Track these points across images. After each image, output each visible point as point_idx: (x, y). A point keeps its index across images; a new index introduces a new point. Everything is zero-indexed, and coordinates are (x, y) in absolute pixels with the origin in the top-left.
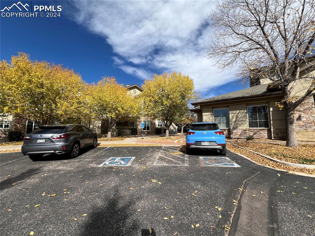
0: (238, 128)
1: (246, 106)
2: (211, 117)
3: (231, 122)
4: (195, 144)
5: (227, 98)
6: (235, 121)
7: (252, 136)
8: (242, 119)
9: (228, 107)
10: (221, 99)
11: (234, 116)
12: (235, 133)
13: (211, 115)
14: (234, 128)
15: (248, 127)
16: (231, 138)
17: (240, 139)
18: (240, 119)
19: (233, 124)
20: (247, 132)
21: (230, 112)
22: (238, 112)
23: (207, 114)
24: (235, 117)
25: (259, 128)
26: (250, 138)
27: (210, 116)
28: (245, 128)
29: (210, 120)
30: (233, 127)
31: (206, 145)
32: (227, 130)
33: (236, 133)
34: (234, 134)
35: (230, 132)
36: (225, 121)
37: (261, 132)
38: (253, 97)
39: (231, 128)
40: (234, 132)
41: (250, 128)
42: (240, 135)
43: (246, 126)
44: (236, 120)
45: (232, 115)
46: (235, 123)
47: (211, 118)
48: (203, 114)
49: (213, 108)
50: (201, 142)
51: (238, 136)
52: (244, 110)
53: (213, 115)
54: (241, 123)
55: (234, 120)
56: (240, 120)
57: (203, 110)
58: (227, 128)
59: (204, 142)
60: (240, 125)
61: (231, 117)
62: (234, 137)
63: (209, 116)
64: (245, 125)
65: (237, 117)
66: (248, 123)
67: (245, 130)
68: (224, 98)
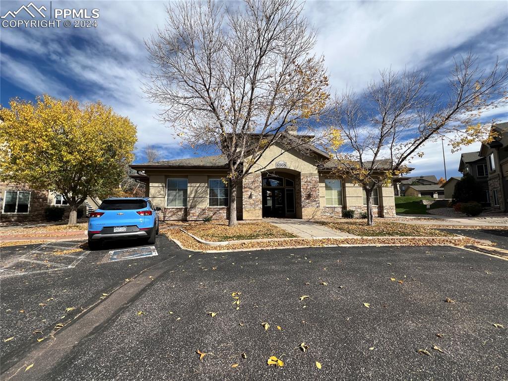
0: (197, 206)
1: (207, 179)
2: (163, 190)
3: (188, 199)
4: (102, 232)
5: (185, 165)
6: (194, 197)
7: (212, 217)
8: (202, 195)
9: (186, 177)
10: (177, 164)
11: (193, 190)
12: (193, 213)
13: (163, 187)
14: (192, 207)
15: (208, 206)
16: (188, 221)
17: (198, 221)
18: (200, 194)
19: (191, 201)
20: (207, 211)
21: (189, 185)
22: (198, 186)
23: (156, 185)
24: (194, 192)
25: (219, 207)
26: (208, 220)
27: (161, 189)
28: (205, 206)
29: (160, 195)
30: (191, 205)
31: (120, 231)
32: (183, 210)
33: (195, 213)
34: (191, 215)
35: (186, 213)
36: (182, 197)
37: (220, 211)
38: (213, 168)
39: (189, 207)
40: (191, 212)
41: (210, 207)
42: (198, 216)
43: (206, 204)
44: (195, 195)
45: (191, 188)
46: (194, 199)
47: (162, 192)
48: (151, 184)
49: (167, 177)
50: (113, 227)
51: (196, 217)
52: (205, 183)
53: (166, 187)
54: (200, 199)
55: (193, 195)
56: (200, 196)
57: (151, 178)
58: (184, 207)
59: (118, 227)
60: (199, 203)
61: (189, 192)
62: (191, 219)
63: (159, 189)
64: (204, 204)
65: (196, 192)
66: (208, 201)
67: (204, 210)
68: (181, 165)
